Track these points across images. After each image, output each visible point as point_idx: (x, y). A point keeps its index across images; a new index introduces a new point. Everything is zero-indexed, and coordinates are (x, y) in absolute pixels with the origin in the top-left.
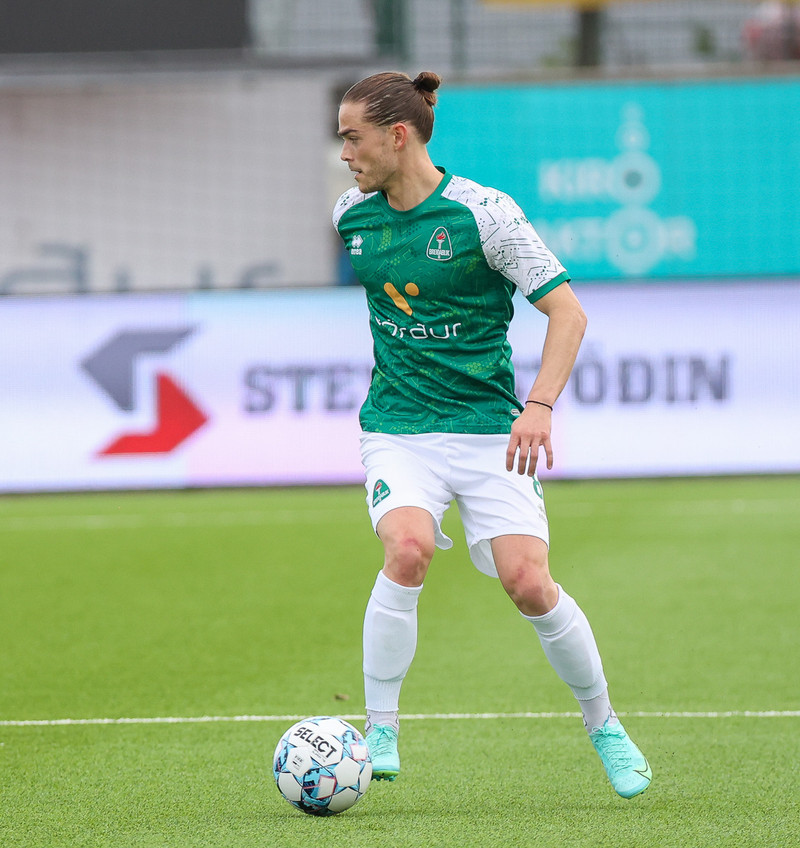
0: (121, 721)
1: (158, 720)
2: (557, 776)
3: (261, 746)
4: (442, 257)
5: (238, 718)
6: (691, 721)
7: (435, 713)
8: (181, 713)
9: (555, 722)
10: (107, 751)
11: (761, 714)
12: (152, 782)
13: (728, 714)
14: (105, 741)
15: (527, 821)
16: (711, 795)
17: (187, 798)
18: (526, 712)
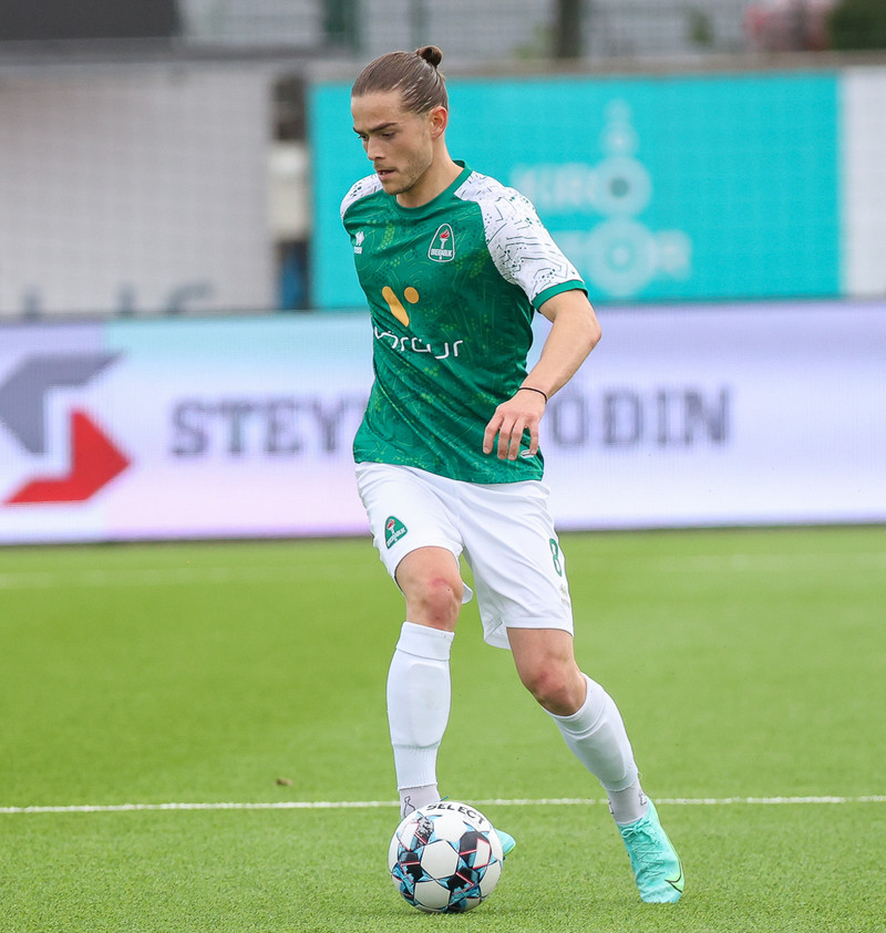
0: (29, 809)
1: (72, 808)
2: (531, 872)
3: (192, 838)
4: (444, 258)
5: (164, 806)
6: (686, 808)
7: (390, 800)
8: (99, 801)
9: (530, 810)
10: (13, 845)
11: (765, 801)
12: (66, 880)
13: (728, 801)
14: (11, 832)
15: (497, 924)
16: (708, 894)
17: (106, 897)
18: (495, 799)
